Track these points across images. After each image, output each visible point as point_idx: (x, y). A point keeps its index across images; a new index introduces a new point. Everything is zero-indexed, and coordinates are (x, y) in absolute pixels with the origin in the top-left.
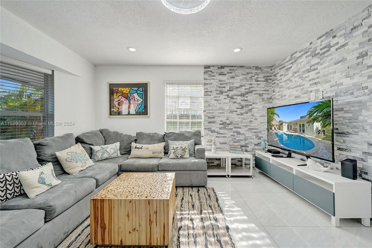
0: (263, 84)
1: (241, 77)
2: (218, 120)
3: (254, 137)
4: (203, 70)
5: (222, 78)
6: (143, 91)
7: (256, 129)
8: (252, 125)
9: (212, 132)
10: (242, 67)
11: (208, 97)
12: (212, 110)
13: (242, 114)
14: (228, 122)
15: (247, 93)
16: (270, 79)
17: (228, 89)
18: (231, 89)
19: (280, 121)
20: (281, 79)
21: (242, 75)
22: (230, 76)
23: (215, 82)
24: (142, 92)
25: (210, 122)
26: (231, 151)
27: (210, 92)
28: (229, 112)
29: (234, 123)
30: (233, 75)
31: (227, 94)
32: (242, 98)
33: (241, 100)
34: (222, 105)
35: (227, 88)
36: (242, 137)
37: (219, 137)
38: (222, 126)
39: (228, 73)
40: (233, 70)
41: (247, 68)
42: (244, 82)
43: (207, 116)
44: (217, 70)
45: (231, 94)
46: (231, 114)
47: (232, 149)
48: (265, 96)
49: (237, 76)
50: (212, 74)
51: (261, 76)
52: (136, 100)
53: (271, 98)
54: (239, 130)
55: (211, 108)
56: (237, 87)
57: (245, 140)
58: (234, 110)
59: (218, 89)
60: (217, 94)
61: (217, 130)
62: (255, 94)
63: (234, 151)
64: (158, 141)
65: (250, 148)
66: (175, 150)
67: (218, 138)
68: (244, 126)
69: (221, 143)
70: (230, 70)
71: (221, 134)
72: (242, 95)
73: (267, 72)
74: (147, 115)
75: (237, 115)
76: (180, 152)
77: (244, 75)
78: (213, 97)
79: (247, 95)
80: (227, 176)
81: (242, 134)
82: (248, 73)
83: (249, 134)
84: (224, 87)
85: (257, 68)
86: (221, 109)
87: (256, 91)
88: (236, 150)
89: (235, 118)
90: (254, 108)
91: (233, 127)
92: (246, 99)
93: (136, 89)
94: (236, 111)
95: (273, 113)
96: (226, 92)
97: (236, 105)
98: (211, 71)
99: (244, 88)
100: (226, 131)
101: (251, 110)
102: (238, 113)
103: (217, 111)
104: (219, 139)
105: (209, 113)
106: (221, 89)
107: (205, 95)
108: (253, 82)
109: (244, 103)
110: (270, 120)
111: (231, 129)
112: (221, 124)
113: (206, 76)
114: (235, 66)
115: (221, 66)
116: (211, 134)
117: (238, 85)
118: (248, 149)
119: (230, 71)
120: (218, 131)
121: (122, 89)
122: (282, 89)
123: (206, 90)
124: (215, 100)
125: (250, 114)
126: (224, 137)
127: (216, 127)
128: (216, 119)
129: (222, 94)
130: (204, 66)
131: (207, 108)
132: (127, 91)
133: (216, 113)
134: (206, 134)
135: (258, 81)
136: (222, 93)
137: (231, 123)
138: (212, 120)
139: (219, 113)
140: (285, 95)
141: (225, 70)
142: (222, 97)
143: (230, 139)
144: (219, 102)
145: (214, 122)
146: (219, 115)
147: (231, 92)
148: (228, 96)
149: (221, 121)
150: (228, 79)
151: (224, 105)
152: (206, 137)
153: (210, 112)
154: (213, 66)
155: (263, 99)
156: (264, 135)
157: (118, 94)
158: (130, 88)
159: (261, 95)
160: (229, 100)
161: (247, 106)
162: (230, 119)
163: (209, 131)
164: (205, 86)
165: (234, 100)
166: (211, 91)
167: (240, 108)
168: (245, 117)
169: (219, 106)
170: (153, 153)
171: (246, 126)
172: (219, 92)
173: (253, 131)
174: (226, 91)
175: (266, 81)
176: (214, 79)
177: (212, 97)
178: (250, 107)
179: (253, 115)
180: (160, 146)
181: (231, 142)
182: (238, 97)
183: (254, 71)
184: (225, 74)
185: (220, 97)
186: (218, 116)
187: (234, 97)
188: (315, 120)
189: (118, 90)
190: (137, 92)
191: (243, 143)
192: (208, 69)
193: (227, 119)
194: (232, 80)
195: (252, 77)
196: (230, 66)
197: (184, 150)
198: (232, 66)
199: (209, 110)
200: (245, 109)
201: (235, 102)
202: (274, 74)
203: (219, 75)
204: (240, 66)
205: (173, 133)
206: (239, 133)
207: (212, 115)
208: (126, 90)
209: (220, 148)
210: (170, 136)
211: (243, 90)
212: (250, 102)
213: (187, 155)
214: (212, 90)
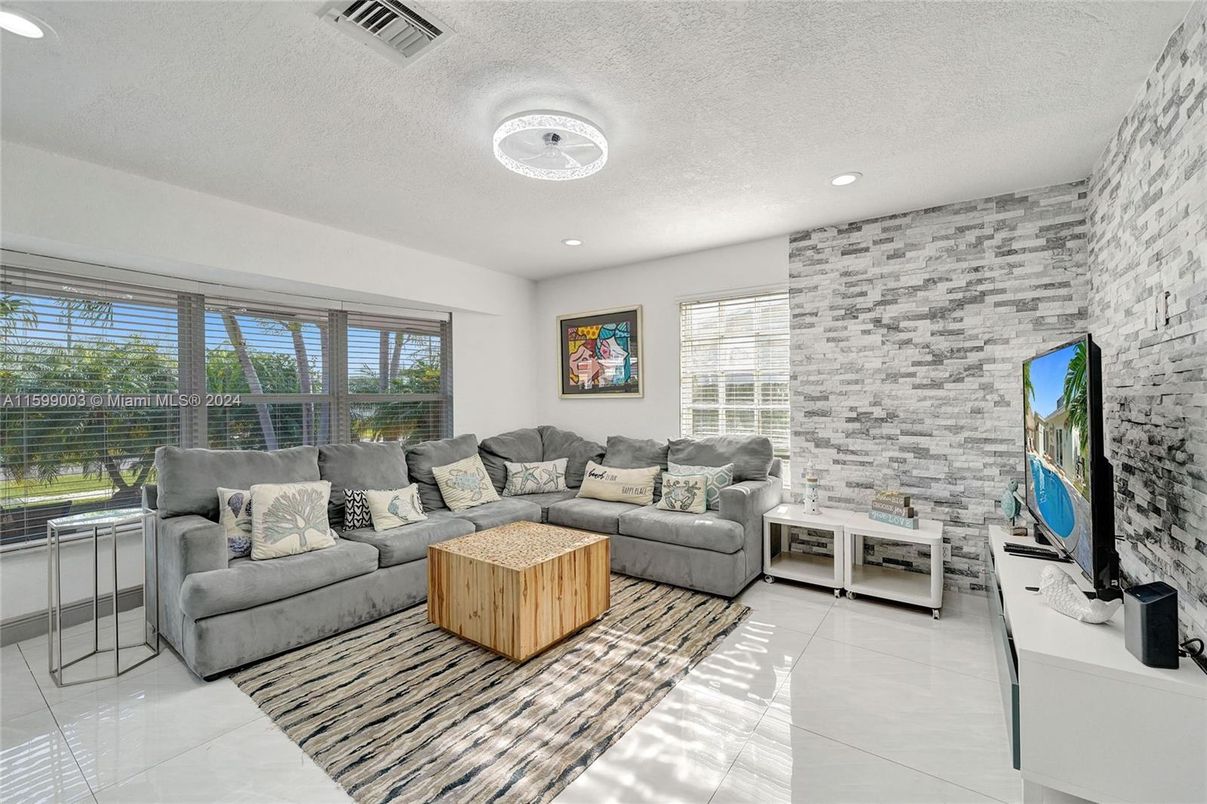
1: (932, 249)
2: (842, 406)
3: (994, 471)
4: (785, 250)
5: (853, 263)
6: (627, 332)
9: (817, 446)
10: (934, 210)
11: (804, 331)
12: (819, 373)
13: (936, 385)
14: (878, 412)
15: (960, 304)
16: (1077, 236)
17: (879, 298)
18: (889, 297)
22: (886, 254)
23: (828, 281)
24: (625, 334)
25: (810, 414)
26: (874, 513)
27: (811, 314)
28: (884, 376)
29: (902, 415)
31: (873, 315)
33: (932, 334)
34: (854, 355)
35: (875, 295)
37: (844, 463)
38: (857, 425)
39: (875, 243)
40: (898, 228)
41: (959, 212)
42: (944, 267)
43: (800, 394)
44: (834, 238)
45: (889, 313)
46: (887, 387)
47: (877, 505)
49: (912, 246)
50: (817, 257)
51: (1028, 228)
52: (614, 354)
53: (1080, 315)
54: (923, 442)
55: (814, 368)
56: (916, 289)
57: (952, 480)
58: (903, 370)
59: (840, 301)
60: (835, 319)
61: (838, 439)
62: (999, 304)
63: (884, 515)
64: (649, 461)
66: (671, 489)
67: (839, 466)
68: (948, 428)
69: (849, 485)
70: (884, 230)
71: (853, 452)
72: (935, 314)
74: (638, 392)
75: (915, 387)
76: (680, 495)
78: (822, 329)
79: (959, 313)
80: (837, 592)
81: (935, 458)
82: (961, 230)
84: (864, 294)
85: (1007, 201)
86: (850, 367)
87: (1002, 292)
88: (891, 513)
89: (906, 399)
90: (991, 360)
91: (898, 432)
92: (954, 326)
93: (613, 326)
94: (913, 375)
96: (870, 310)
97: (912, 353)
98: (814, 248)
99: (943, 287)
100: (869, 445)
101: (977, 367)
102: (917, 381)
103: (837, 377)
104: (842, 469)
105: (808, 382)
106: (850, 301)
107: (793, 327)
108: (988, 258)
109: (943, 344)
111: (889, 438)
112: (850, 420)
113: (798, 266)
114: (905, 215)
115: (851, 224)
116: (816, 451)
117: (918, 281)
118: (966, 515)
119: (885, 236)
120: (841, 442)
121: (585, 330)
123: (797, 311)
124: (828, 340)
126: (862, 464)
127: (831, 429)
128: (833, 402)
129: (856, 317)
130: (790, 234)
131: (800, 369)
133: (833, 383)
134: (798, 450)
135: (1010, 253)
136: (852, 313)
137: (891, 416)
138: (820, 405)
139: (843, 382)
140: (1109, 305)
142: (854, 327)
144: (842, 344)
145: (824, 414)
146: (845, 388)
147: (888, 307)
148: (877, 321)
149: (852, 409)
150: (874, 264)
151: (861, 354)
152: (800, 459)
153: (812, 378)
154: (820, 230)
157: (578, 343)
158: (600, 326)
159: (1025, 306)
160: (883, 336)
162: (890, 402)
163: (807, 440)
164: (793, 298)
165: (903, 336)
166: (815, 311)
167: (929, 364)
168: (952, 394)
169: (842, 358)
170: (625, 491)
171: (955, 429)
172: (843, 312)
174: (871, 305)
176: (822, 273)
177: (819, 330)
178: (974, 357)
179: (987, 387)
180: (644, 475)
181: (890, 482)
182: (919, 323)
183: (993, 217)
184: (867, 250)
185: (846, 328)
186: (841, 394)
187: (904, 324)
188: (1072, 415)
189: (576, 333)
190: (614, 335)
192: (804, 244)
193: (875, 404)
194: (895, 265)
195: (980, 239)
196: (883, 218)
197: (691, 490)
198: (892, 217)
199: (809, 374)
200: (952, 366)
201: (909, 342)
202: (1091, 211)
203: (843, 254)
204: (926, 211)
206: (921, 453)
207: (820, 388)
208: (592, 332)
209: (848, 501)
210: (678, 450)
211: (938, 296)
212: (975, 337)
213: (697, 506)
214: (818, 308)
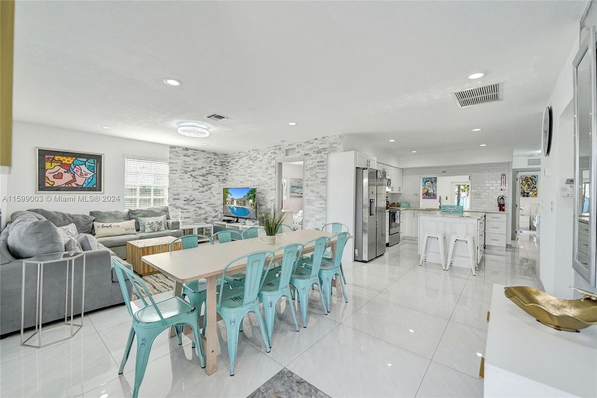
0: (219, 168)
1: (203, 160)
2: (182, 197)
3: (212, 211)
4: (168, 150)
5: (186, 158)
7: (214, 204)
8: (211, 201)
9: (176, 208)
11: (173, 175)
12: (177, 187)
13: (203, 192)
14: (191, 199)
15: (208, 174)
16: (225, 165)
18: (194, 170)
19: (232, 198)
20: (232, 167)
21: (204, 158)
22: (194, 159)
23: (180, 162)
24: (93, 165)
25: (175, 199)
26: (195, 223)
28: (193, 189)
29: (196, 199)
30: (196, 157)
31: (190, 173)
32: (204, 178)
33: (203, 180)
34: (186, 183)
35: (191, 169)
36: (202, 212)
37: (183, 212)
38: (186, 202)
39: (191, 155)
40: (196, 153)
41: (207, 153)
42: (205, 165)
43: (172, 193)
44: (182, 151)
45: (194, 174)
46: (194, 192)
47: (196, 221)
48: (221, 178)
49: (199, 158)
50: (177, 154)
51: (218, 161)
52: (84, 173)
53: (225, 179)
54: (200, 205)
55: (176, 186)
56: (200, 169)
57: (205, 213)
58: (197, 188)
59: (183, 168)
60: (182, 173)
61: (182, 206)
62: (214, 175)
63: (198, 223)
65: (210, 219)
66: (151, 225)
68: (205, 202)
69: (185, 218)
70: (194, 153)
71: (185, 209)
72: (203, 176)
73: (223, 159)
74: (101, 191)
75: (199, 192)
77: (205, 158)
79: (207, 176)
81: (202, 209)
82: (208, 157)
83: (209, 209)
84: (189, 168)
85: (215, 154)
86: (185, 186)
87: (214, 173)
88: (200, 222)
89: (197, 195)
90: (212, 187)
91: (196, 203)
92: (206, 179)
93: (85, 160)
94: (199, 189)
95: (227, 192)
96: (190, 172)
97: (199, 184)
98: (176, 152)
99: (205, 169)
100: (189, 207)
101: (210, 188)
102: (200, 191)
105: (173, 190)
106: (185, 169)
107: (170, 174)
108: (212, 165)
109: (204, 183)
110: (225, 197)
111: (194, 205)
112: (185, 201)
113: (172, 156)
114: (198, 150)
115: (186, 148)
117: (200, 167)
118: (208, 221)
121: (61, 158)
122: (232, 174)
123: (172, 169)
124: (180, 178)
125: (209, 192)
126: (188, 212)
127: (180, 203)
128: (180, 196)
130: (170, 146)
131: (172, 186)
132: (69, 161)
133: (181, 190)
135: (216, 165)
136: (186, 172)
137: (194, 199)
138: (177, 197)
139: (183, 190)
140: (235, 180)
141: (190, 152)
142: (186, 176)
143: (193, 213)
144: (183, 180)
145: (178, 199)
146: (184, 192)
147: (194, 172)
148: (192, 175)
149: (185, 198)
150: (191, 161)
151: (188, 183)
153: (175, 189)
154: (179, 147)
155: (219, 180)
156: (220, 209)
157: (54, 164)
158: (74, 158)
159: (218, 176)
160: (193, 179)
161: (207, 185)
162: (193, 196)
163: (174, 207)
164: (170, 164)
165: (197, 180)
166: (176, 170)
167: (202, 187)
168: (206, 194)
169: (183, 184)
171: (206, 202)
172: (183, 171)
173: (212, 206)
175: (222, 165)
176: (179, 159)
177: (177, 175)
178: (209, 186)
179: (212, 193)
181: (194, 216)
182: (200, 177)
183: (213, 157)
184: (189, 156)
185: (184, 176)
186: (183, 194)
187: (197, 177)
188: (250, 198)
189: (53, 159)
190: (85, 164)
191: (203, 216)
192: (173, 149)
193: (191, 196)
194: (195, 162)
195: (211, 161)
196: (193, 149)
198: (195, 150)
199: (175, 187)
200: (206, 188)
201: (198, 181)
202: (227, 161)
203: (184, 156)
204: (202, 151)
205: (141, 211)
206: (200, 208)
207: (177, 192)
208: (67, 160)
210: (137, 213)
211: (204, 171)
212: (210, 182)
213: (163, 228)
